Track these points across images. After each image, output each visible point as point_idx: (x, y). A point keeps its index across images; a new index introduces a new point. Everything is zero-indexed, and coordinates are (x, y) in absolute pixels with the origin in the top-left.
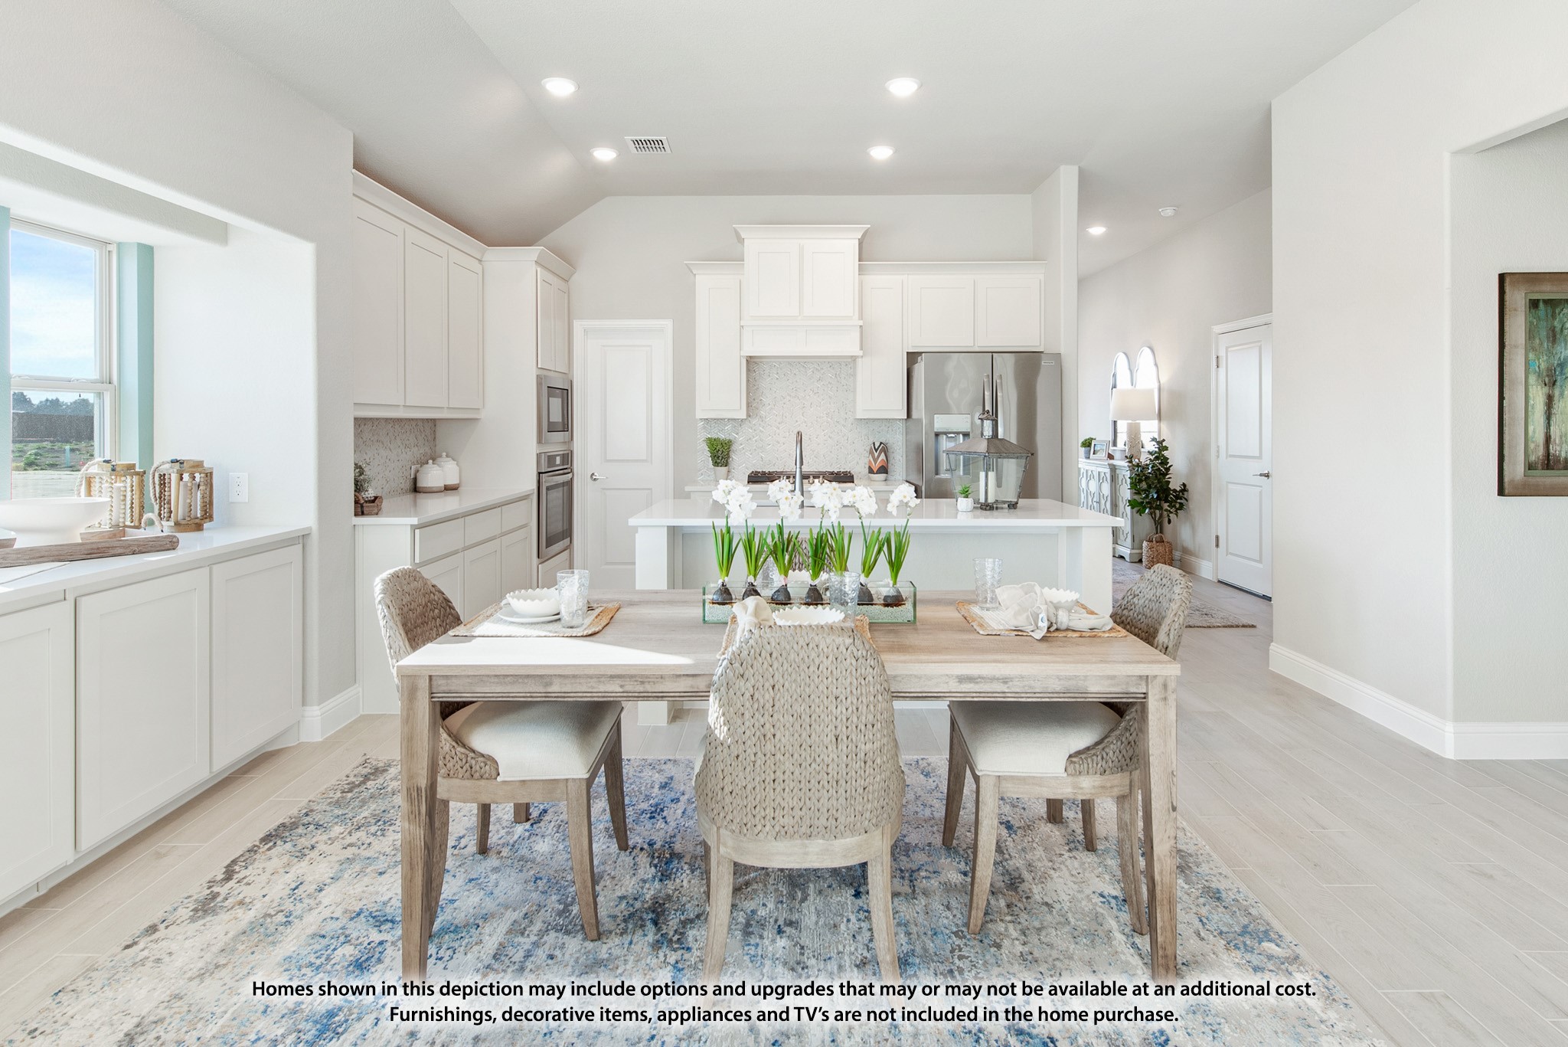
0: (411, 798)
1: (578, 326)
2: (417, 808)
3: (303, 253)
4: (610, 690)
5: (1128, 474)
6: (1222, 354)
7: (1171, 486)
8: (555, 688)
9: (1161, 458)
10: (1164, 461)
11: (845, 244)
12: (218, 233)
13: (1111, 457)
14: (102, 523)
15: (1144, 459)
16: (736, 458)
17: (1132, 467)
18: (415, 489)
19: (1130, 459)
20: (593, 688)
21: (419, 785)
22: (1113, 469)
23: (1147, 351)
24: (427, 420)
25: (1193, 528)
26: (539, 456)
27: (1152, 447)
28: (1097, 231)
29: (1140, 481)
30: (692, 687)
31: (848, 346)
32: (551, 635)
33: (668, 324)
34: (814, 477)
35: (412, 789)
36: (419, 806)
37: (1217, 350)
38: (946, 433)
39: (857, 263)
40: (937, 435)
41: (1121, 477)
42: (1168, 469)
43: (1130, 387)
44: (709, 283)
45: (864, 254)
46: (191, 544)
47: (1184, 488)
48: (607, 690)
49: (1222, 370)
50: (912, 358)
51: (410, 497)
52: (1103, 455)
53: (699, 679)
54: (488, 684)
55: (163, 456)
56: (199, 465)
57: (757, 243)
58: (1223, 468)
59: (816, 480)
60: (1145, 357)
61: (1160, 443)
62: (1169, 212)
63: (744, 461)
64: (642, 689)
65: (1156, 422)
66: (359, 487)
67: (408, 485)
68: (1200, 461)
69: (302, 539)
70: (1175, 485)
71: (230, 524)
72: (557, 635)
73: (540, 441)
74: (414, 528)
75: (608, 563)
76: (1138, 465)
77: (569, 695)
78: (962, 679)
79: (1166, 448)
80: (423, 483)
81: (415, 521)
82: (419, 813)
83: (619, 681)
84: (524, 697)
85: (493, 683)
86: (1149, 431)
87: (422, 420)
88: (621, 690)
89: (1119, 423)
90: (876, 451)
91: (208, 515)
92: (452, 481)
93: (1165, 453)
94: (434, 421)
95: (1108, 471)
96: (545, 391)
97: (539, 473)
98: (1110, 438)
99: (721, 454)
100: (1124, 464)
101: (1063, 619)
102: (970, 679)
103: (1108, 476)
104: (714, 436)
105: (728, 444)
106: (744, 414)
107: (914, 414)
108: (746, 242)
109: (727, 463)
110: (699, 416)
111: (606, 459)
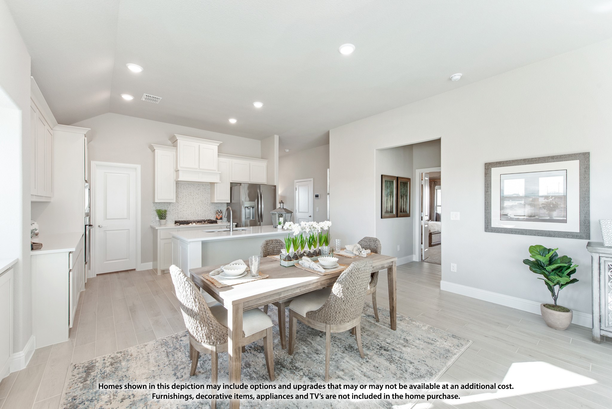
0: (236, 353)
1: (93, 163)
2: (238, 356)
4: (297, 292)
8: (282, 296)
16: (168, 216)
20: (292, 292)
21: (239, 346)
30: (317, 285)
31: (215, 179)
32: (256, 279)
33: (138, 166)
34: (194, 222)
35: (237, 349)
36: (239, 355)
37: (296, 186)
38: (247, 207)
39: (217, 153)
40: (245, 207)
45: (220, 151)
48: (296, 292)
49: (297, 191)
50: (232, 185)
53: (318, 282)
54: (262, 300)
57: (182, 141)
58: (297, 215)
59: (194, 223)
64: (305, 290)
69: (14, 265)
72: (259, 279)
74: (70, 253)
75: (107, 261)
77: (286, 297)
82: (239, 358)
83: (299, 289)
84: (273, 302)
85: (264, 299)
88: (300, 291)
90: (219, 213)
99: (162, 215)
104: (158, 208)
105: (166, 211)
106: (174, 201)
107: (233, 201)
108: (178, 141)
109: (165, 219)
110: (156, 201)
111: (106, 219)
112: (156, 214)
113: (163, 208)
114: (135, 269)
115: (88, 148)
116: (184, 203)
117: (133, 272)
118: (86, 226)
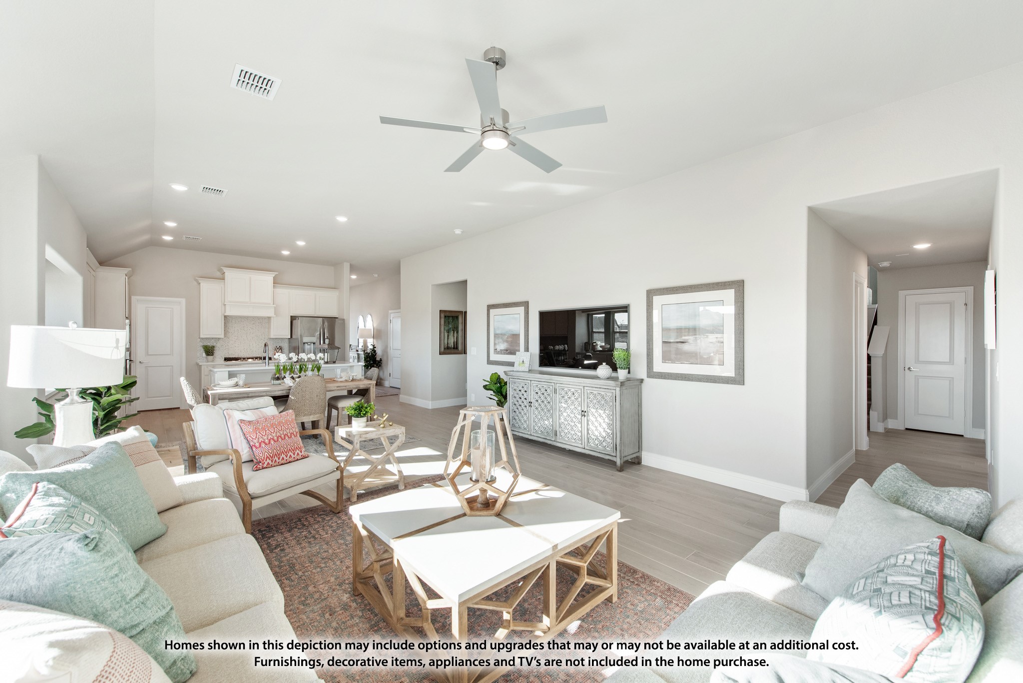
1: (134, 298)
3: (80, 280)
5: (363, 356)
6: (391, 319)
7: (377, 359)
9: (374, 350)
10: (375, 351)
11: (269, 278)
13: (357, 351)
15: (369, 351)
16: (217, 352)
17: (364, 354)
19: (364, 351)
22: (358, 355)
23: (369, 316)
25: (383, 372)
27: (372, 347)
28: (354, 277)
29: (367, 358)
31: (269, 313)
33: (183, 300)
34: (247, 359)
38: (307, 343)
39: (273, 285)
40: (304, 343)
41: (361, 357)
42: (376, 354)
43: (364, 328)
44: (206, 287)
45: (276, 282)
47: (381, 360)
49: (391, 323)
50: (293, 318)
52: (355, 350)
57: (230, 274)
58: (391, 352)
60: (369, 318)
61: (374, 346)
62: (376, 276)
63: (220, 354)
65: (372, 339)
68: (385, 351)
70: (378, 359)
75: (149, 398)
76: (367, 353)
78: (337, 387)
79: (375, 347)
86: (370, 342)
89: (360, 339)
90: (278, 349)
93: (375, 349)
95: (357, 355)
98: (357, 345)
99: (209, 351)
100: (363, 353)
101: (355, 377)
102: (339, 387)
103: (357, 357)
104: (205, 344)
105: (213, 347)
106: (222, 336)
107: (294, 337)
108: (226, 274)
109: (213, 355)
110: (201, 337)
111: (147, 354)
112: (202, 350)
113: (209, 344)
114: (179, 408)
115: (129, 284)
116: (236, 338)
117: (178, 410)
118: (126, 360)
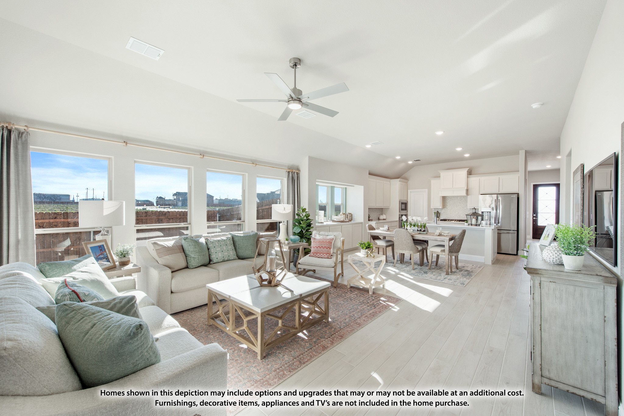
1: (409, 191)
3: (362, 187)
11: (464, 172)
12: (354, 186)
14: (342, 220)
18: (379, 219)
24: (381, 208)
26: (399, 215)
33: (427, 190)
38: (485, 212)
39: (467, 176)
40: (483, 212)
44: (434, 182)
46: (350, 223)
51: (378, 220)
55: (347, 212)
56: (351, 214)
57: (443, 174)
66: (369, 217)
67: (378, 218)
69: (362, 223)
71: (354, 221)
73: (399, 212)
74: (376, 223)
80: (380, 218)
81: (376, 222)
87: (380, 208)
91: (352, 220)
92: (385, 218)
94: (382, 208)
96: (401, 203)
97: (399, 218)
101: (443, 234)
106: (441, 208)
108: (441, 174)
110: (431, 208)
